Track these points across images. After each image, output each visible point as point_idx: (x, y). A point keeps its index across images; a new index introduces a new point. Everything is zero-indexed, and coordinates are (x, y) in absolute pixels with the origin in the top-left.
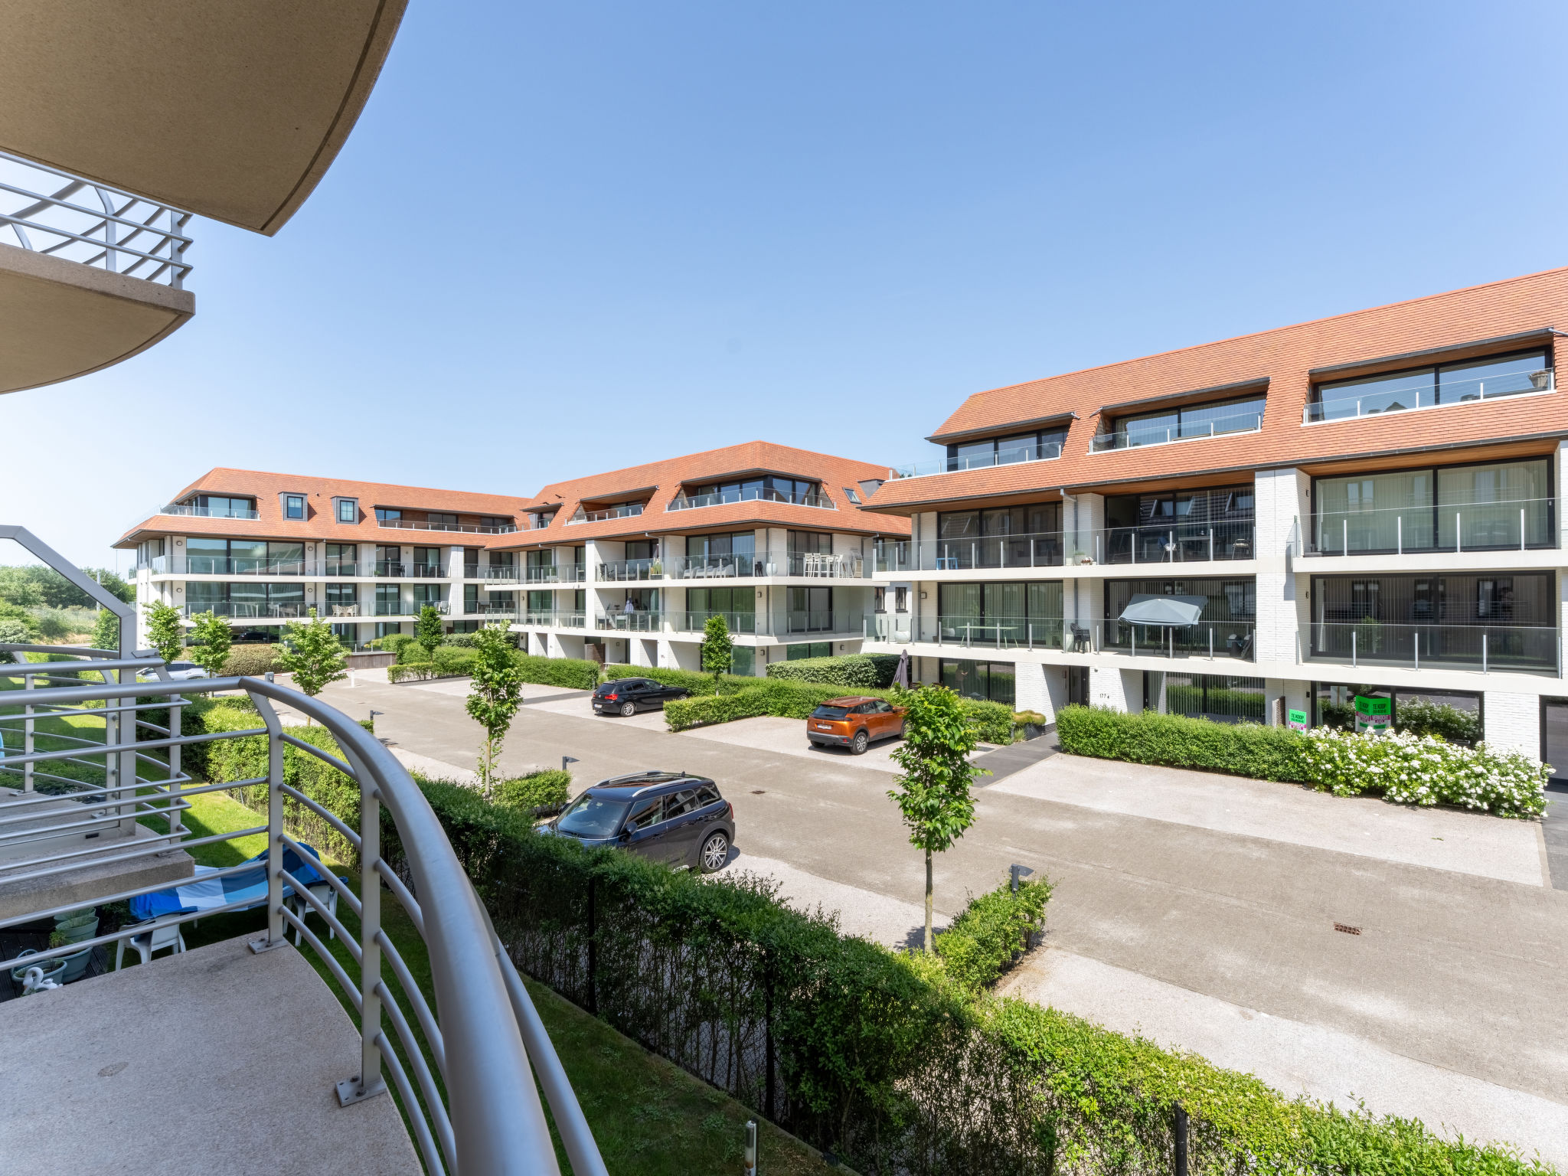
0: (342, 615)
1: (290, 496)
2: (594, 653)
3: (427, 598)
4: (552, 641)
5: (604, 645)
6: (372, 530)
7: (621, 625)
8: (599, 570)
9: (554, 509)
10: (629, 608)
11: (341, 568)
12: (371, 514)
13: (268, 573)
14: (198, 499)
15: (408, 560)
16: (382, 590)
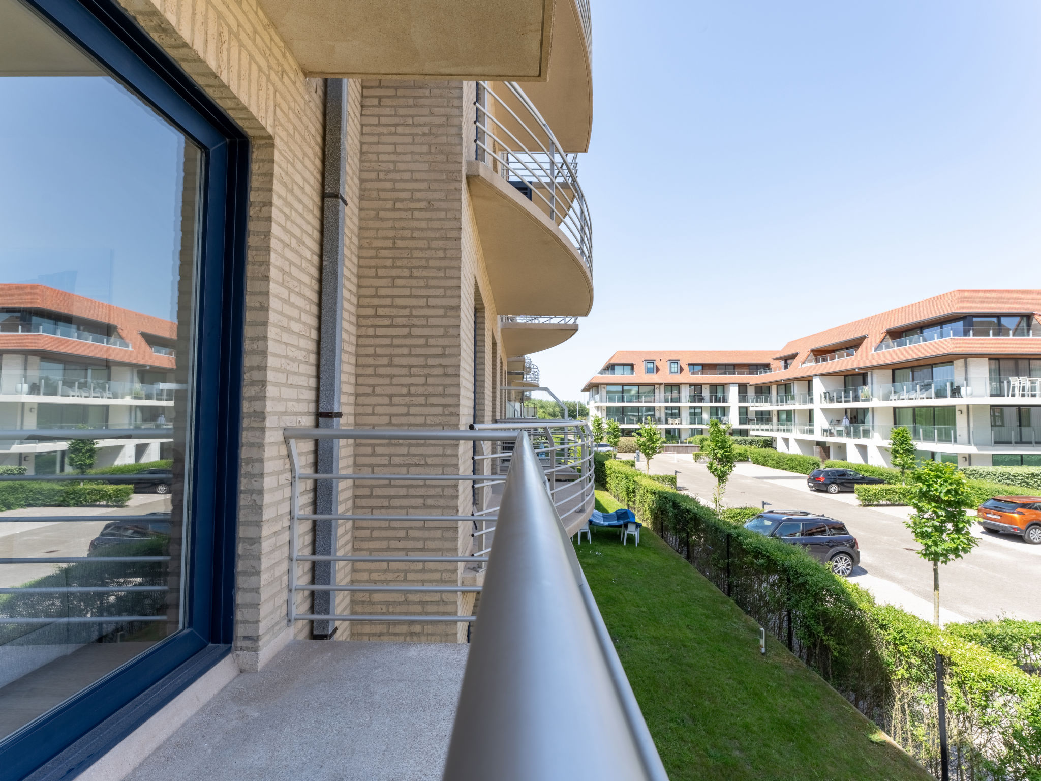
0: (672, 424)
1: (648, 361)
2: (821, 452)
3: (717, 415)
4: (792, 443)
5: (829, 447)
6: (687, 377)
7: (840, 433)
8: (823, 396)
9: (793, 357)
10: (846, 422)
11: (672, 399)
12: (686, 368)
13: (639, 402)
14: (610, 367)
15: (706, 393)
16: (693, 411)
